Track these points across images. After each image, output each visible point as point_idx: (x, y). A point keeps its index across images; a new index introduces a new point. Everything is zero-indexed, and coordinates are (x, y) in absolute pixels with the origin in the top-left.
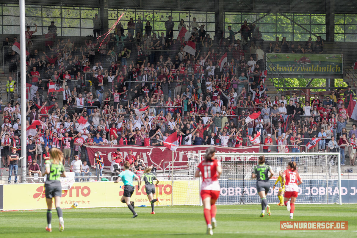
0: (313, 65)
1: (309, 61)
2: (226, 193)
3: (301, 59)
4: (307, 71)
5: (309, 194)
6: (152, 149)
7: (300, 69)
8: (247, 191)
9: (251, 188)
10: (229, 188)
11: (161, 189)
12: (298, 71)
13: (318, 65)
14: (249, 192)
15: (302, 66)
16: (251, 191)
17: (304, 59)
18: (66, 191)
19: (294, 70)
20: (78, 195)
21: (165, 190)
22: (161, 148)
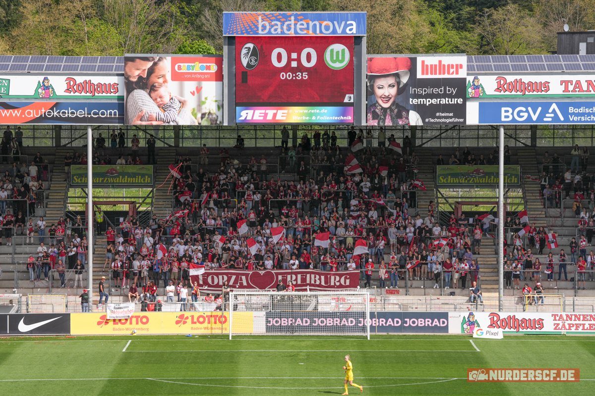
0: (487, 177)
1: (483, 173)
2: (279, 323)
3: (475, 171)
4: (481, 182)
5: (362, 324)
6: (251, 272)
7: (474, 180)
8: (300, 321)
9: (304, 319)
10: (282, 319)
11: (215, 319)
12: (471, 182)
13: (493, 177)
14: (302, 322)
15: (475, 177)
16: (304, 321)
17: (477, 171)
18: (126, 320)
19: (466, 181)
20: (137, 323)
21: (219, 320)
22: (260, 272)
